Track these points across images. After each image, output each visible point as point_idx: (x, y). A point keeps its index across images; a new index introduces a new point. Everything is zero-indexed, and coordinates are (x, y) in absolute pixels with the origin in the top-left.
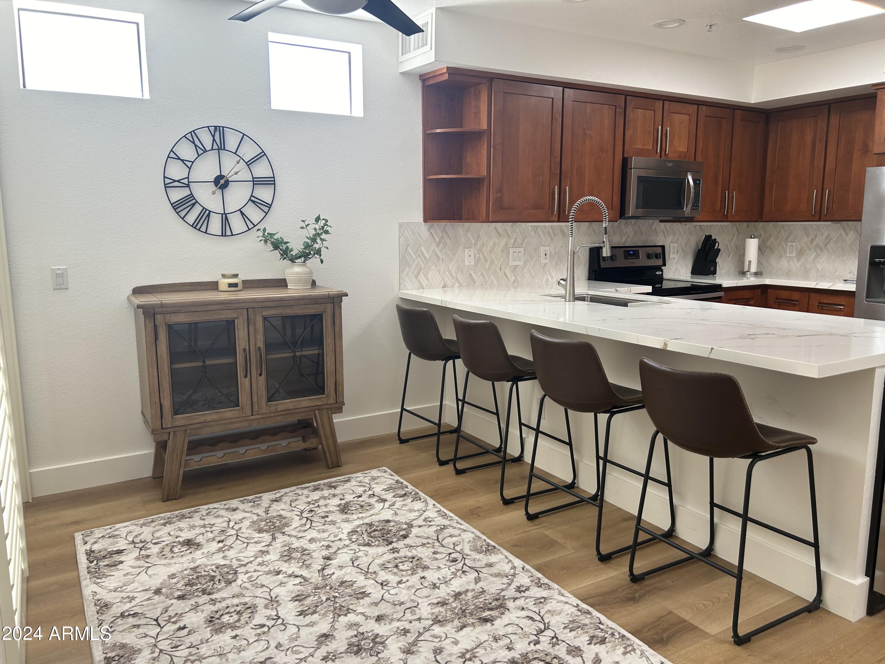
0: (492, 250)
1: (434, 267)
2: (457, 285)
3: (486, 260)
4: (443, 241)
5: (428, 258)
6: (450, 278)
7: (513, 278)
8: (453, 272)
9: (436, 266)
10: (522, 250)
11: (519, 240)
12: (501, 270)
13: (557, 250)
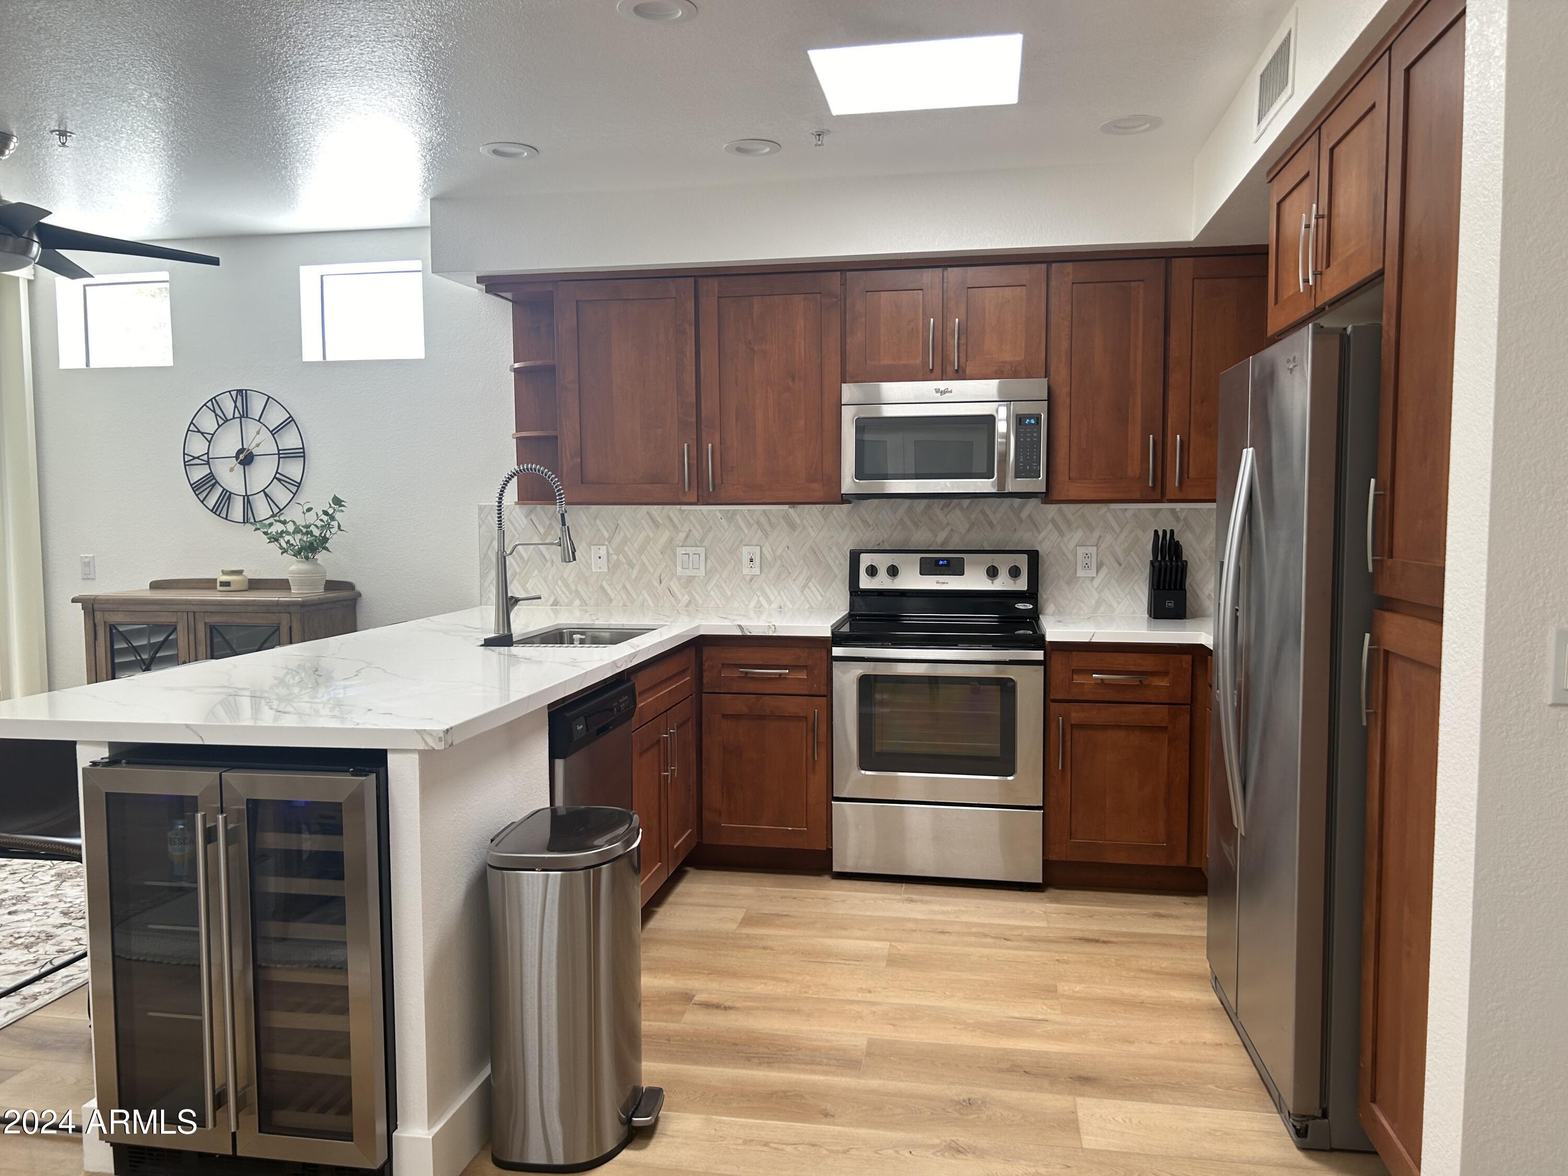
0: (641, 551)
1: (536, 572)
2: (577, 602)
3: (632, 566)
4: (552, 533)
5: (526, 558)
6: (565, 590)
7: (687, 597)
8: (570, 580)
9: (540, 571)
10: (701, 550)
11: (697, 535)
12: (661, 582)
13: (778, 552)
